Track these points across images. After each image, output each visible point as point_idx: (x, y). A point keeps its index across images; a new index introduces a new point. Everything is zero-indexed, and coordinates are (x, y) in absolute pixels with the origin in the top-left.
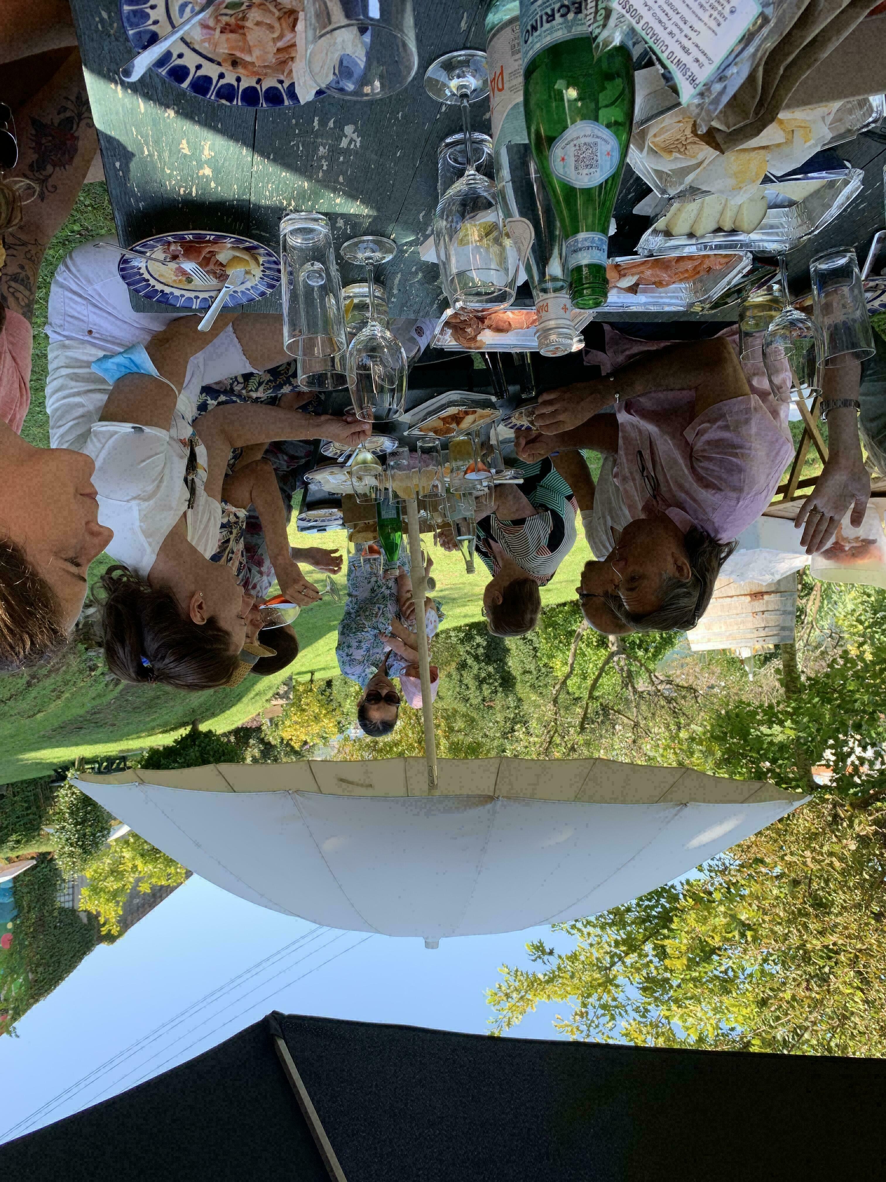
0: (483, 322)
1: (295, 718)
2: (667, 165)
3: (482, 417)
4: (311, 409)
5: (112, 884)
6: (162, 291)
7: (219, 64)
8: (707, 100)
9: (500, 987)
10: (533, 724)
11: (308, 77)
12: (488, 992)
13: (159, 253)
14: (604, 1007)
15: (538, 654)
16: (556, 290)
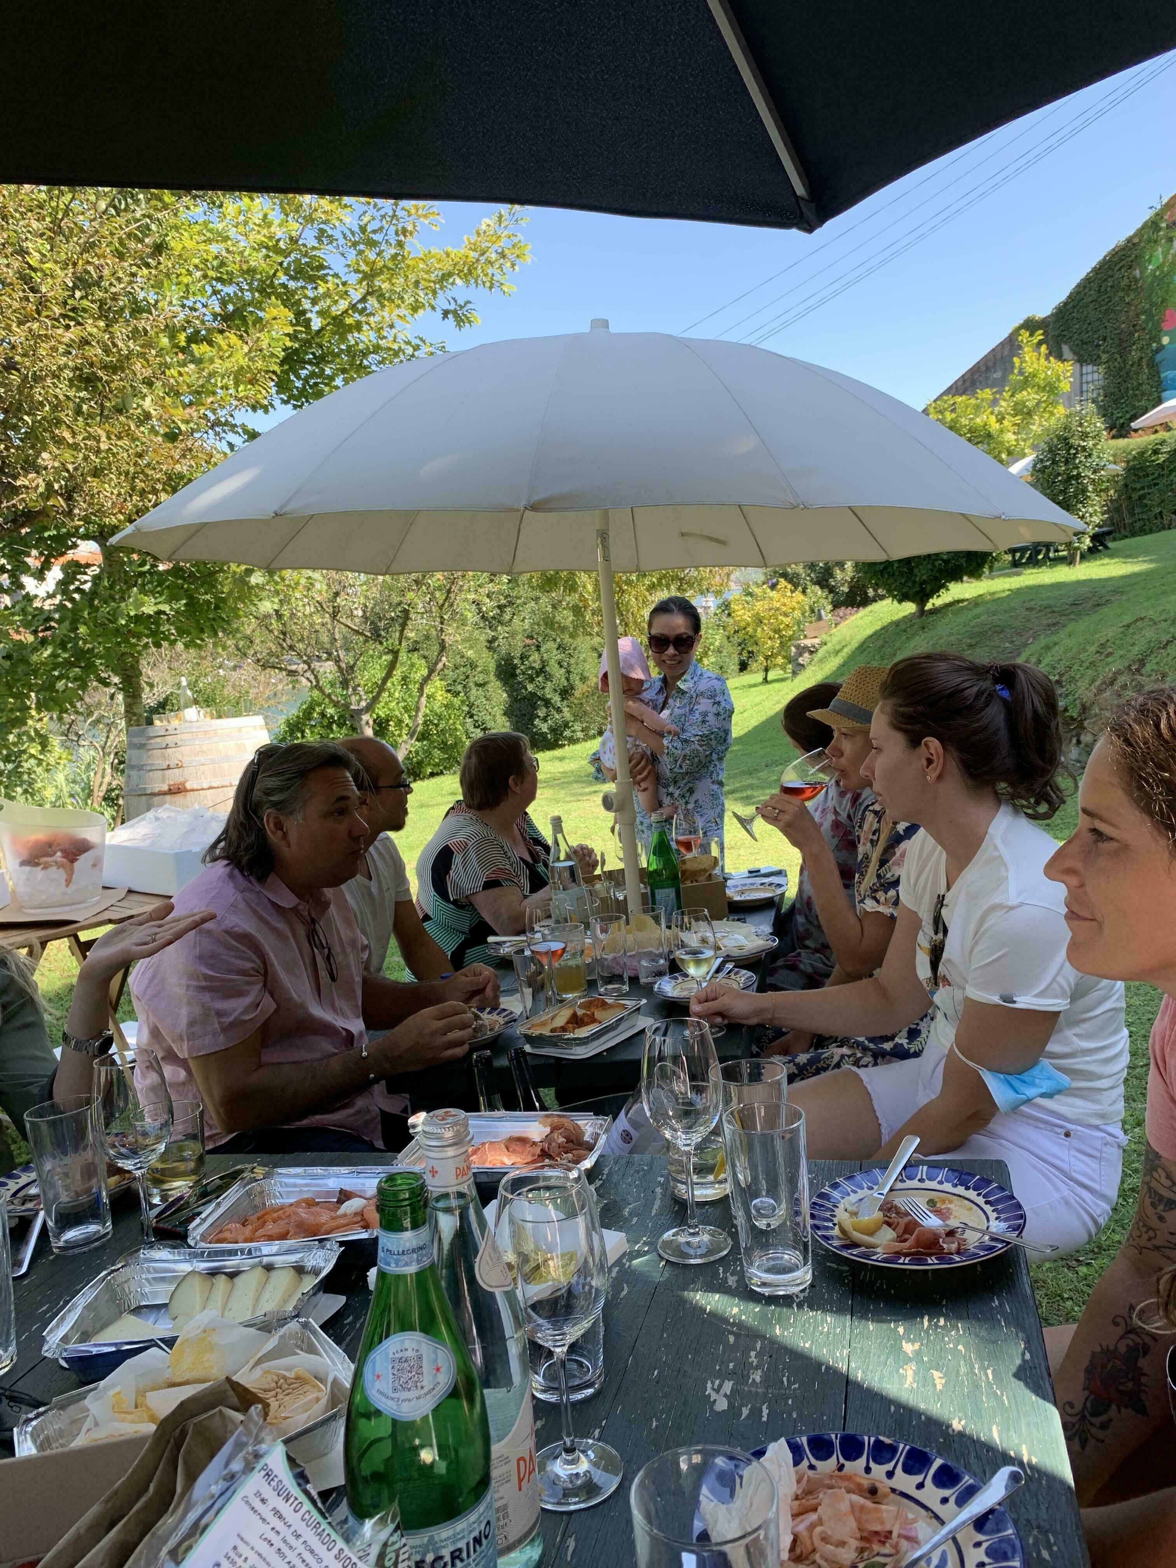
0: (542, 1150)
1: (787, 620)
2: (301, 1361)
3: (543, 1024)
4: (770, 1034)
5: (1029, 397)
6: (967, 1188)
7: (893, 1490)
8: (250, 1449)
9: (513, 265)
10: (471, 616)
11: (776, 1475)
12: (529, 259)
13: (972, 1239)
14: (372, 244)
15: (466, 708)
16: (446, 1196)
